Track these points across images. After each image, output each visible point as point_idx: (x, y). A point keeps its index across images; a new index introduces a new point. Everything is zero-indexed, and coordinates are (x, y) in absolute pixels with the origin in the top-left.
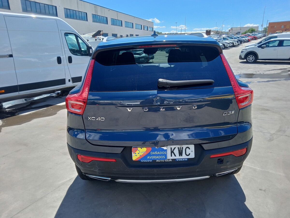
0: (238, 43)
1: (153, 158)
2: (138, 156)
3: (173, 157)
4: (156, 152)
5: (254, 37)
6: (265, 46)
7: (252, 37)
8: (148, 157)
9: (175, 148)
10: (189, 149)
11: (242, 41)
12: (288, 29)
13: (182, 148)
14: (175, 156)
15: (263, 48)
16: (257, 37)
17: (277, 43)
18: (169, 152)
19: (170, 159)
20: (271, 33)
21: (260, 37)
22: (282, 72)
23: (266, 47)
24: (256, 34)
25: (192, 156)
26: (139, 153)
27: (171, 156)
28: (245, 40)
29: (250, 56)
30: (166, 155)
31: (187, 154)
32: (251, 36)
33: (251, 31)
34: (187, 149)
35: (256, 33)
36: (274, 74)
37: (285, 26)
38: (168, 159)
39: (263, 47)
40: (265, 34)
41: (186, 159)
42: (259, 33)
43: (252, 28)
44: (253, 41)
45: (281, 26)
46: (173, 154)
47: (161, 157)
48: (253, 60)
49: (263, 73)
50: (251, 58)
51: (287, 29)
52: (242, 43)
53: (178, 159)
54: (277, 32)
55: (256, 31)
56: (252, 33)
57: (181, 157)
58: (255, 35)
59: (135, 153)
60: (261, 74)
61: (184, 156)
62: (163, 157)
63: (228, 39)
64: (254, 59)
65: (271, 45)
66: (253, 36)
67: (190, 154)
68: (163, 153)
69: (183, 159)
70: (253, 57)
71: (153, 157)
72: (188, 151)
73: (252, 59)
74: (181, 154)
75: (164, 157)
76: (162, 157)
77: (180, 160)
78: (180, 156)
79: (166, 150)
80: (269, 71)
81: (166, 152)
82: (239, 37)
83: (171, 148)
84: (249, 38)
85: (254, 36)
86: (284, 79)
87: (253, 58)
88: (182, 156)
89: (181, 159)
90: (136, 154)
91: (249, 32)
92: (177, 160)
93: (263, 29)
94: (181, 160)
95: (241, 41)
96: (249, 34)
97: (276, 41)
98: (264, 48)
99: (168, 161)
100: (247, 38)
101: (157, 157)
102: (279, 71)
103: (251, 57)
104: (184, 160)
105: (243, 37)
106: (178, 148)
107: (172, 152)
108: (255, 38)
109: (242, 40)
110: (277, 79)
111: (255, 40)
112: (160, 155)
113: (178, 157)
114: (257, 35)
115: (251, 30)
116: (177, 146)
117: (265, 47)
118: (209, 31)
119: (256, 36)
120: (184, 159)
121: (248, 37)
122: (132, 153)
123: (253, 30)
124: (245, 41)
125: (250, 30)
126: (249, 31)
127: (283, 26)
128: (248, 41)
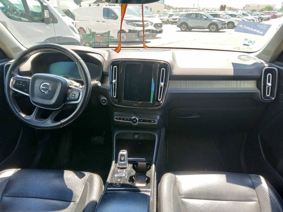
0: (259, 20)
5: (274, 15)
16: (277, 16)
21: (280, 16)
24: (275, 12)
28: (265, 18)
32: (271, 14)
42: (279, 11)
52: (263, 21)
55: (274, 8)
56: (270, 10)
58: (275, 13)
63: (248, 16)
66: (273, 14)
82: (258, 14)
84: (269, 16)
95: (262, 18)
96: (268, 11)
105: (263, 15)
111: (274, 18)
114: (277, 13)
115: (268, 8)
118: (224, 6)
121: (268, 15)
126: (266, 8)
128: (268, 19)
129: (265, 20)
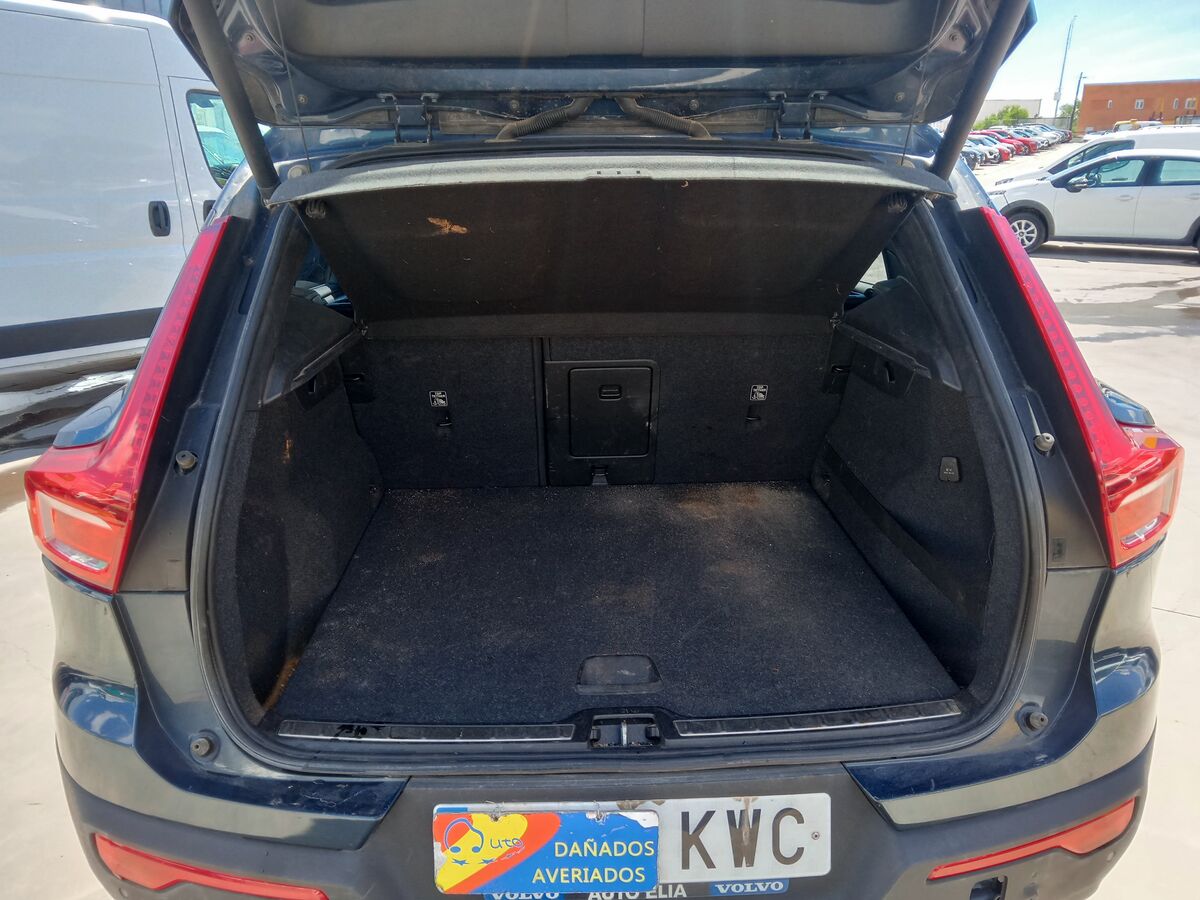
1: (570, 878)
2: (475, 865)
3: (698, 873)
4: (591, 844)
5: (1025, 143)
6: (1085, 180)
7: (1016, 143)
8: (539, 876)
9: (709, 815)
10: (800, 819)
11: (975, 160)
12: (1161, 114)
13: (757, 813)
14: (710, 864)
15: (1074, 189)
16: (1037, 144)
17: (1133, 171)
18: (671, 842)
19: (675, 886)
20: (1091, 129)
21: (1049, 145)
22: (1160, 294)
23: (1089, 185)
24: (1030, 132)
25: (817, 862)
26: (476, 850)
27: (686, 864)
28: (988, 155)
29: (1019, 225)
30: (650, 864)
31: (787, 850)
32: (1012, 138)
33: (1013, 116)
34: (788, 821)
35: (1031, 128)
36: (1123, 303)
37: (1148, 103)
38: (665, 887)
39: (1074, 184)
40: (1068, 131)
41: (777, 886)
42: (1044, 128)
43: (1016, 104)
44: (1017, 159)
45: (1134, 101)
46: (694, 852)
47: (619, 875)
48: (1029, 241)
49: (1080, 300)
50: (1023, 230)
51: (1157, 113)
52: (978, 166)
53: (724, 883)
54: (1118, 125)
55: (1031, 116)
56: (1014, 124)
57: (745, 873)
58: (1028, 134)
59: (457, 850)
60: (1069, 304)
61: (765, 869)
62: (636, 876)
64: (1034, 235)
65: (1106, 177)
66: (1021, 137)
67: (800, 851)
68: (635, 849)
69: (760, 885)
70: (1033, 227)
71: (570, 873)
72: (792, 835)
73: (1027, 238)
74: (743, 852)
75: (639, 874)
76: (626, 875)
77: (742, 887)
78: (738, 864)
79: (653, 834)
80: (1103, 289)
81: (656, 842)
83: (685, 816)
84: (1004, 147)
85: (1026, 139)
86: (1172, 330)
87: (1032, 232)
88: (751, 863)
89: (743, 882)
90: (459, 856)
91: (1000, 122)
92: (720, 887)
93: (1059, 113)
94: (749, 889)
95: (972, 156)
96: (1004, 128)
97: (1128, 159)
98: (1077, 190)
99: (661, 896)
100: (996, 148)
101: (596, 875)
102: (1148, 294)
103: (1023, 226)
104: (762, 889)
106: (731, 814)
107: (691, 838)
108: (1028, 148)
109: (975, 154)
110: (1143, 329)
111: (1026, 155)
112: (618, 863)
113: (724, 871)
114: (1036, 135)
115: (1010, 114)
116: (722, 805)
117: (1085, 187)
119: (1033, 139)
120: (764, 881)
121: (1001, 141)
122: (437, 845)
123: (1018, 113)
124: (989, 157)
125: (1006, 112)
126: (1001, 115)
127: (1140, 101)
128: (1002, 158)
129: (987, 162)
